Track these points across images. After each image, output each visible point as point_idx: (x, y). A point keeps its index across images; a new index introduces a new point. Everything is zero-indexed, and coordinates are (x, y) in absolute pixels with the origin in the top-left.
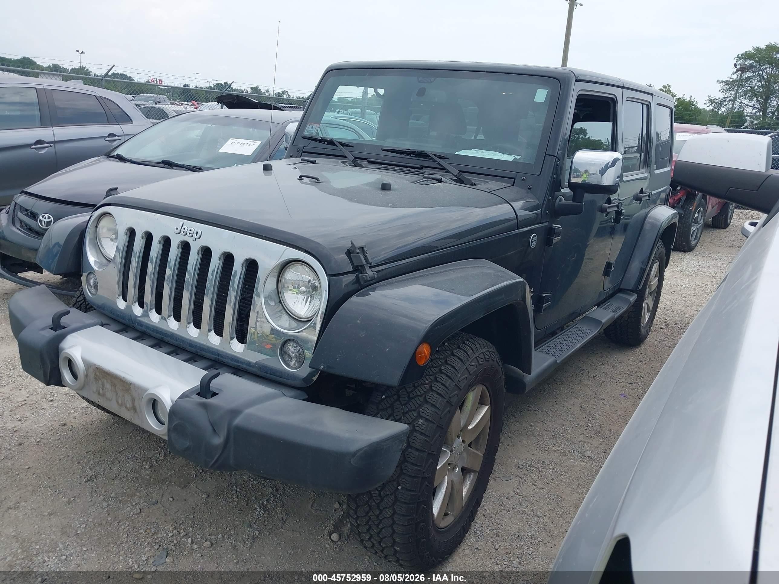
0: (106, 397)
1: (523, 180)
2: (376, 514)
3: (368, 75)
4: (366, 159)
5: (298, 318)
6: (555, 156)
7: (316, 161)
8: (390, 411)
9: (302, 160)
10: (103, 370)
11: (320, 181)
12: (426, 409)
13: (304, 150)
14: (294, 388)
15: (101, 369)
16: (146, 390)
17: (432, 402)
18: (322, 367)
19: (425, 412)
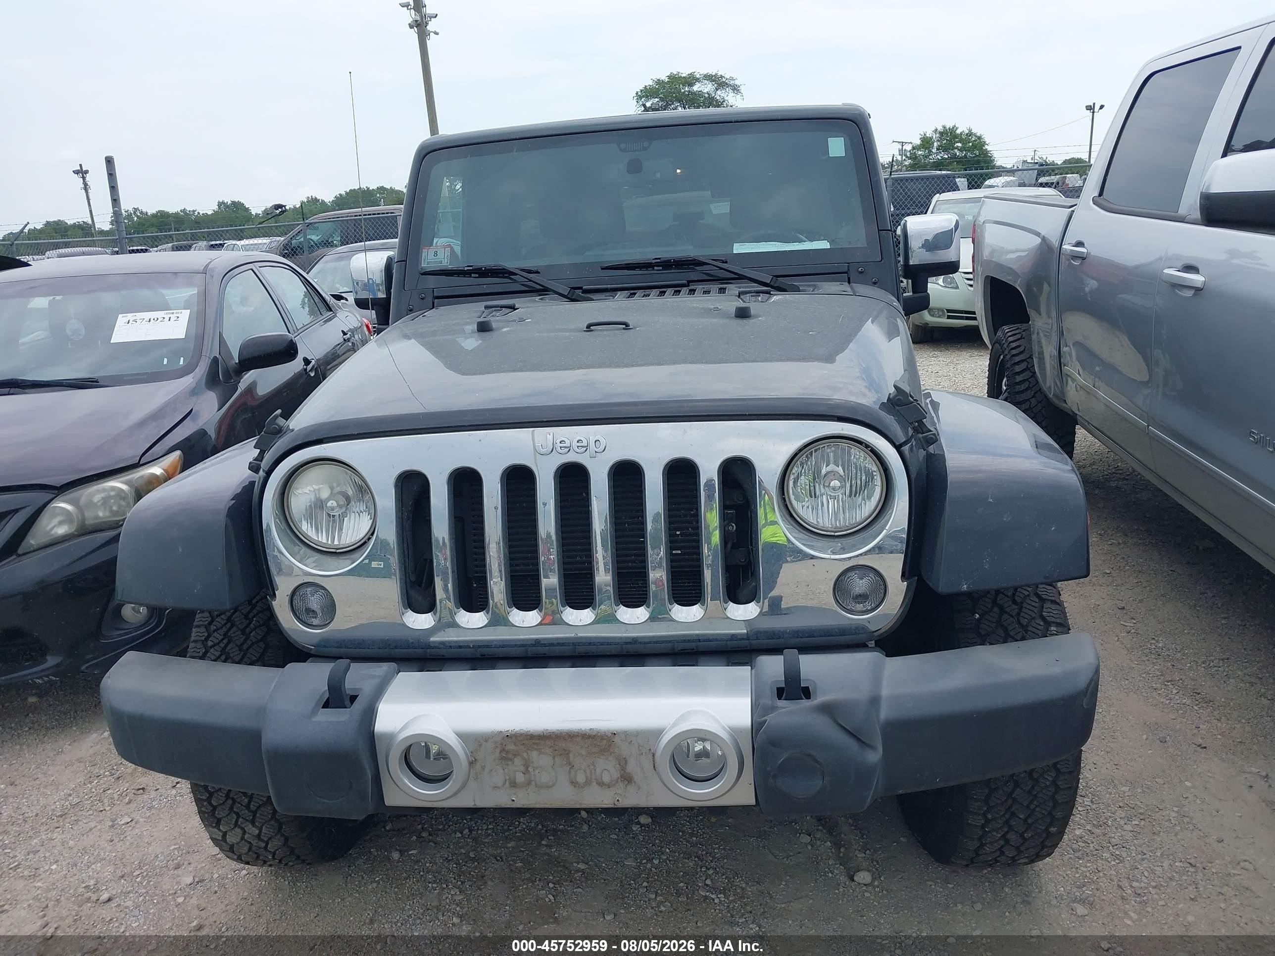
0: (536, 784)
1: (861, 273)
2: (1027, 789)
3: (516, 151)
4: (581, 288)
5: (833, 534)
6: (889, 230)
7: (514, 306)
8: (1000, 631)
9: (486, 307)
10: (528, 735)
11: (630, 327)
12: (1051, 610)
13: (435, 295)
14: (859, 647)
15: (521, 735)
16: (658, 733)
17: (1050, 598)
18: (965, 586)
19: (1052, 614)
